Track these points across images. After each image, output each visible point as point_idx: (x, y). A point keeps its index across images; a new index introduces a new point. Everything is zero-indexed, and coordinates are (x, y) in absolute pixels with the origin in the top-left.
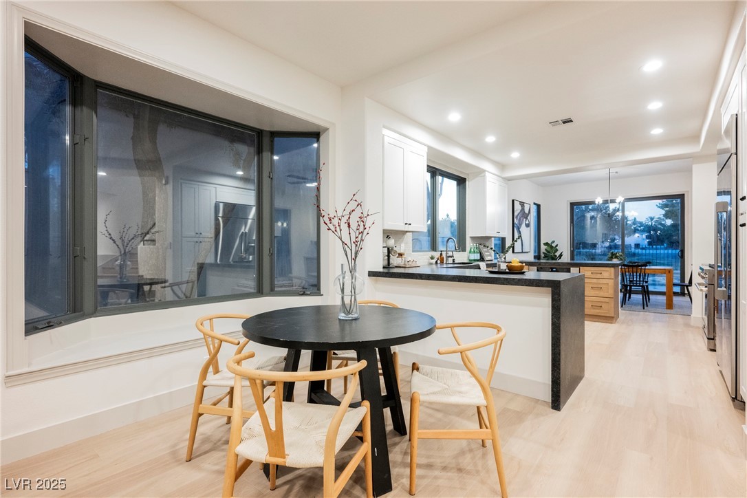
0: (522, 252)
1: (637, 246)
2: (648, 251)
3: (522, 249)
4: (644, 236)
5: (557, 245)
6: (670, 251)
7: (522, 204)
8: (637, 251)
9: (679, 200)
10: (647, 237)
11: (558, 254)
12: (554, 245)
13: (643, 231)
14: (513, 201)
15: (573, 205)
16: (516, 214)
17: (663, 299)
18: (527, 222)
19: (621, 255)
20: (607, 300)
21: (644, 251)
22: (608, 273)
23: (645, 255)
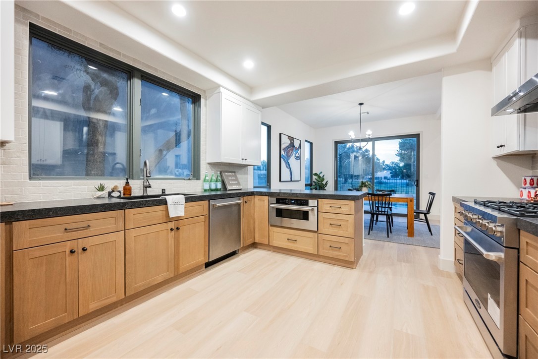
0: (291, 181)
1: (385, 178)
2: (391, 181)
3: (291, 178)
4: (389, 173)
5: (324, 176)
6: (403, 181)
7: (292, 139)
8: (384, 181)
9: (415, 139)
10: (390, 173)
11: (324, 183)
12: (321, 175)
13: (389, 169)
14: (280, 134)
15: (337, 143)
16: (283, 146)
17: (404, 221)
18: (297, 155)
19: (369, 184)
20: (346, 240)
21: (389, 181)
22: (348, 207)
23: (390, 183)
